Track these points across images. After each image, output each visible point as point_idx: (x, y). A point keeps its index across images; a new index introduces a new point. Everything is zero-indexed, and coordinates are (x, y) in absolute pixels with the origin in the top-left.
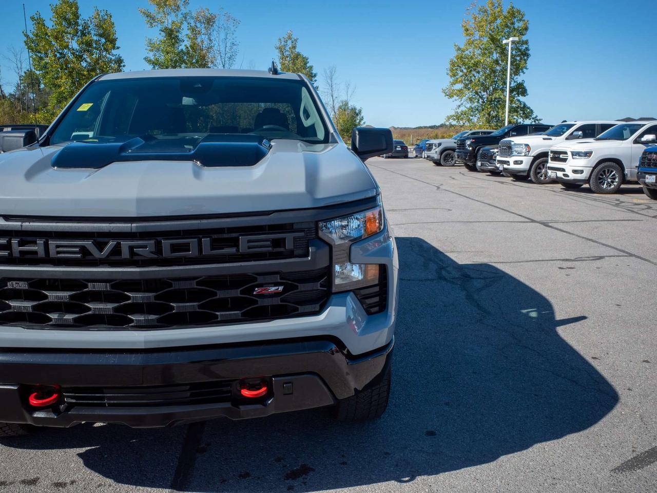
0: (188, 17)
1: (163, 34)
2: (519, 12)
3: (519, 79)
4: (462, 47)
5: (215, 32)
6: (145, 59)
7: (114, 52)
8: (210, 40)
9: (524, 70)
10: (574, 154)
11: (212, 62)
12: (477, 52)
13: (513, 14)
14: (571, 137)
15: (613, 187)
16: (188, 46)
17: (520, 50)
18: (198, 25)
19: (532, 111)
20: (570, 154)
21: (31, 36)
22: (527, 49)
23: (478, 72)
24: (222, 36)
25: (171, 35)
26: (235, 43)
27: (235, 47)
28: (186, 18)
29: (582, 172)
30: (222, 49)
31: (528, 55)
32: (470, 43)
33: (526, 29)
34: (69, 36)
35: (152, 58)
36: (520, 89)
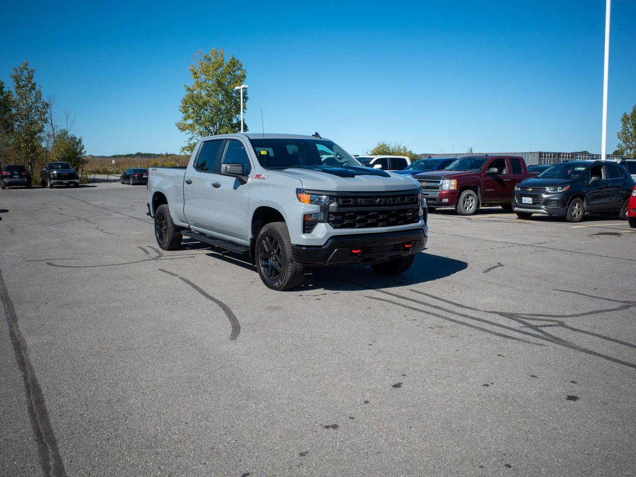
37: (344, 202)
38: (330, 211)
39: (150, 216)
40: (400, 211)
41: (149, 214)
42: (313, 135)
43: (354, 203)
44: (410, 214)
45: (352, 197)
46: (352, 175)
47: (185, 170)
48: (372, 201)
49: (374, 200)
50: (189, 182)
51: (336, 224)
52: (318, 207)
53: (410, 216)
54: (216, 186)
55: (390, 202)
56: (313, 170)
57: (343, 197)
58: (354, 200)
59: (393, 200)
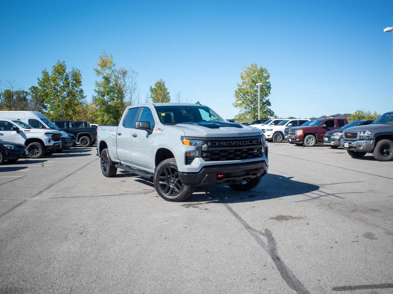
0: (115, 72)
1: (103, 79)
2: (265, 69)
3: (267, 98)
4: (241, 84)
5: (127, 78)
6: (95, 90)
7: (80, 87)
8: (125, 82)
9: (269, 94)
10: (268, 130)
11: (126, 92)
12: (248, 86)
13: (262, 71)
14: (271, 124)
15: (280, 140)
16: (114, 84)
17: (267, 86)
18: (119, 75)
19: (273, 113)
20: (266, 130)
21: (41, 80)
22: (270, 85)
23: (249, 96)
24: (131, 80)
25: (107, 79)
26: (136, 83)
27: (136, 85)
28: (113, 72)
29: (270, 136)
30: (130, 86)
31: (270, 88)
32: (244, 83)
33: (269, 76)
34: (59, 80)
35: (97, 90)
36: (268, 103)
37: (212, 144)
38: (202, 150)
39: (98, 156)
40: (248, 149)
41: (98, 155)
42: (196, 103)
43: (218, 145)
44: (256, 151)
45: (217, 141)
46: (217, 127)
47: (117, 127)
48: (230, 144)
49: (231, 142)
50: (120, 134)
51: (206, 158)
52: (195, 148)
53: (256, 152)
54: (135, 136)
55: (242, 143)
56: (193, 124)
57: (211, 141)
58: (218, 143)
59: (244, 142)
